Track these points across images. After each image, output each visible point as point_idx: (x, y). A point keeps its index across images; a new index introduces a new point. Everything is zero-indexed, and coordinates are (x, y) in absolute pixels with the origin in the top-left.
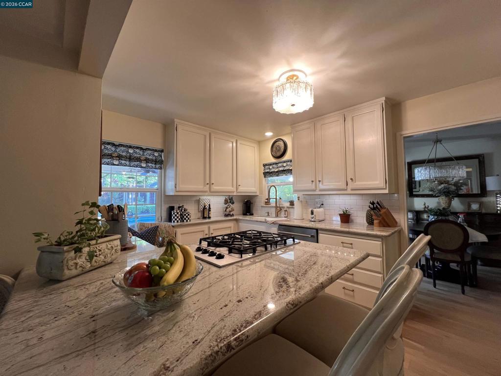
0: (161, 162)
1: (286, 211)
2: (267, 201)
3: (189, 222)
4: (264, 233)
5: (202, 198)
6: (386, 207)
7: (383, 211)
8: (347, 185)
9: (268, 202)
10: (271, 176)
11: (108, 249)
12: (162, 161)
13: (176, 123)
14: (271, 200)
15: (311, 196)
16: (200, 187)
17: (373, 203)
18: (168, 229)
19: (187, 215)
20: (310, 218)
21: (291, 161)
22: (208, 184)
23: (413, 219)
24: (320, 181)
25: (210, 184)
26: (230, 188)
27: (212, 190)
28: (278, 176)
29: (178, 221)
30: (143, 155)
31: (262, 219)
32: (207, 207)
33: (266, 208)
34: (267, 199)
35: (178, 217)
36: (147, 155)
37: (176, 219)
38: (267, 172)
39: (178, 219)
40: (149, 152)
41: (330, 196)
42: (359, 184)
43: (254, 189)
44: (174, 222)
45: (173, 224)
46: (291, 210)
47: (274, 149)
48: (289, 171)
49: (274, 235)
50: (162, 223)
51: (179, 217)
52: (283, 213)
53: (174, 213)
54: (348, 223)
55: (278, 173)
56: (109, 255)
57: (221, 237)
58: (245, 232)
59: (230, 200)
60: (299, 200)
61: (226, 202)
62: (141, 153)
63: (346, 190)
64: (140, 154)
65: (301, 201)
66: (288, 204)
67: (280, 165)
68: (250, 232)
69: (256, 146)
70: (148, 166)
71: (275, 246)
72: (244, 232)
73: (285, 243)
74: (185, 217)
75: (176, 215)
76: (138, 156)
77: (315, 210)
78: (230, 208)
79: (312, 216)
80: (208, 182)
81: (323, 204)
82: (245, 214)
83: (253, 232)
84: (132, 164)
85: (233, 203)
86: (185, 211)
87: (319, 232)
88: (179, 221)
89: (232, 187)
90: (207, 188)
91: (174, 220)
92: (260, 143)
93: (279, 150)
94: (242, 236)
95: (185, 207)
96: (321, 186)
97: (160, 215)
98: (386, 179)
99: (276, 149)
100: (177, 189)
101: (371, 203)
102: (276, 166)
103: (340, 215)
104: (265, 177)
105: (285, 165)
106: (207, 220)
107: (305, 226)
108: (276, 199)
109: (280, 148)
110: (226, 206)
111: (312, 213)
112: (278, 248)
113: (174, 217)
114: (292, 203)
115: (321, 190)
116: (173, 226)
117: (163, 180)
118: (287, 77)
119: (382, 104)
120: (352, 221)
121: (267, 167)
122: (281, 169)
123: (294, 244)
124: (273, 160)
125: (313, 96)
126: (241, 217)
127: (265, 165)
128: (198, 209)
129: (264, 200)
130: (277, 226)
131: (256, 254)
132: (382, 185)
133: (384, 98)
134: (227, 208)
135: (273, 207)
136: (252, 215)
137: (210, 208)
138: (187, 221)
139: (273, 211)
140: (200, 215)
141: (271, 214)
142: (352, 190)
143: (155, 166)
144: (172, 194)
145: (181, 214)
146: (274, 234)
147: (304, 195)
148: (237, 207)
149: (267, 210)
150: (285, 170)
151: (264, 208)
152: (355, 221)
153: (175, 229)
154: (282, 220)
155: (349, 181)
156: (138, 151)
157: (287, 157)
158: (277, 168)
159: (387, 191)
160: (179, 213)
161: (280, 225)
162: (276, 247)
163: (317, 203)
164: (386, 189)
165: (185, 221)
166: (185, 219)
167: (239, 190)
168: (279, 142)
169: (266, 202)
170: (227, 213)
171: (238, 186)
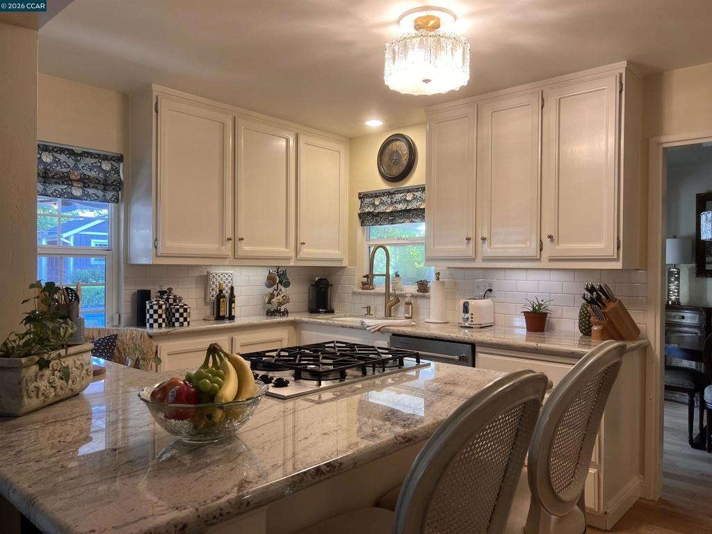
0: (118, 186)
1: (409, 304)
2: (365, 280)
3: (185, 328)
4: (359, 346)
5: (214, 271)
6: (618, 298)
7: (611, 306)
8: (541, 250)
9: (368, 283)
10: (377, 223)
11: (77, 368)
12: (121, 183)
13: (155, 94)
14: (376, 280)
15: (466, 271)
16: (211, 246)
17: (591, 290)
18: (138, 342)
19: (181, 311)
20: (462, 321)
21: (423, 189)
22: (229, 239)
23: (699, 327)
24: (484, 239)
25: (235, 240)
26: (280, 250)
27: (240, 253)
28: (392, 222)
29: (160, 325)
30: (76, 167)
31: (355, 321)
32: (226, 292)
33: (364, 298)
34: (366, 276)
35: (160, 316)
36: (86, 167)
37: (156, 321)
38: (369, 213)
39: (160, 321)
40: (89, 161)
41: (508, 272)
42: (564, 247)
43: (337, 252)
44: (151, 326)
45: (148, 330)
46: (421, 302)
47: (386, 159)
48: (417, 214)
49: (379, 350)
50: (121, 328)
51: (164, 316)
52: (402, 308)
53: (151, 307)
54: (543, 331)
55: (393, 217)
56: (78, 379)
57: (275, 353)
58: (322, 345)
59: (279, 278)
60: (438, 279)
61: (271, 281)
62: (71, 162)
63: (539, 260)
64: (69, 166)
65: (443, 283)
66: (412, 289)
67: (398, 197)
68: (332, 345)
69: (342, 148)
70: (88, 195)
71: (381, 370)
72: (318, 345)
73: (401, 364)
74: (177, 315)
75: (156, 312)
76: (64, 170)
77: (472, 302)
78: (280, 297)
79: (467, 316)
80: (229, 234)
81: (490, 290)
82: (313, 310)
83: (338, 345)
84: (51, 188)
85: (287, 285)
86: (175, 301)
87: (478, 349)
88: (164, 325)
89: (287, 248)
90: (227, 249)
91: (151, 321)
92: (353, 141)
93: (397, 162)
94: (316, 351)
95: (175, 292)
96: (487, 250)
97: (115, 310)
98: (618, 239)
99: (391, 159)
100: (160, 251)
101: (587, 289)
102: (389, 201)
103: (526, 314)
104: (363, 224)
105: (409, 197)
106: (227, 324)
107: (449, 338)
108: (387, 275)
109: (399, 156)
110: (271, 290)
111: (466, 310)
112: (386, 372)
113: (151, 316)
114: (423, 287)
115: (485, 260)
116: (150, 336)
117: (120, 228)
118: (414, 19)
119: (621, 75)
120: (551, 329)
121: (368, 200)
122: (400, 207)
123: (418, 366)
124: (383, 186)
125: (467, 63)
126: (305, 318)
127: (362, 197)
128: (205, 298)
129: (359, 278)
130: (388, 336)
131: (346, 381)
132: (611, 250)
133: (624, 64)
134: (272, 296)
135: (379, 294)
136: (332, 312)
137: (232, 296)
138: (182, 324)
139: (380, 304)
140: (208, 311)
141: (376, 310)
142: (551, 260)
143: (104, 195)
144: (144, 261)
145: (167, 309)
146: (379, 348)
147: (449, 268)
148: (296, 294)
149: (365, 301)
150: (410, 210)
151: (357, 297)
152: (557, 328)
153: (155, 343)
154: (399, 323)
155: (546, 241)
156: (62, 157)
157: (417, 178)
158: (392, 203)
159: (618, 265)
160: (164, 307)
161: (394, 335)
162: (384, 371)
163: (478, 288)
164: (617, 260)
165: (177, 324)
166: (177, 320)
167: (301, 255)
168: (398, 143)
169: (364, 284)
170: (273, 307)
171: (299, 245)
